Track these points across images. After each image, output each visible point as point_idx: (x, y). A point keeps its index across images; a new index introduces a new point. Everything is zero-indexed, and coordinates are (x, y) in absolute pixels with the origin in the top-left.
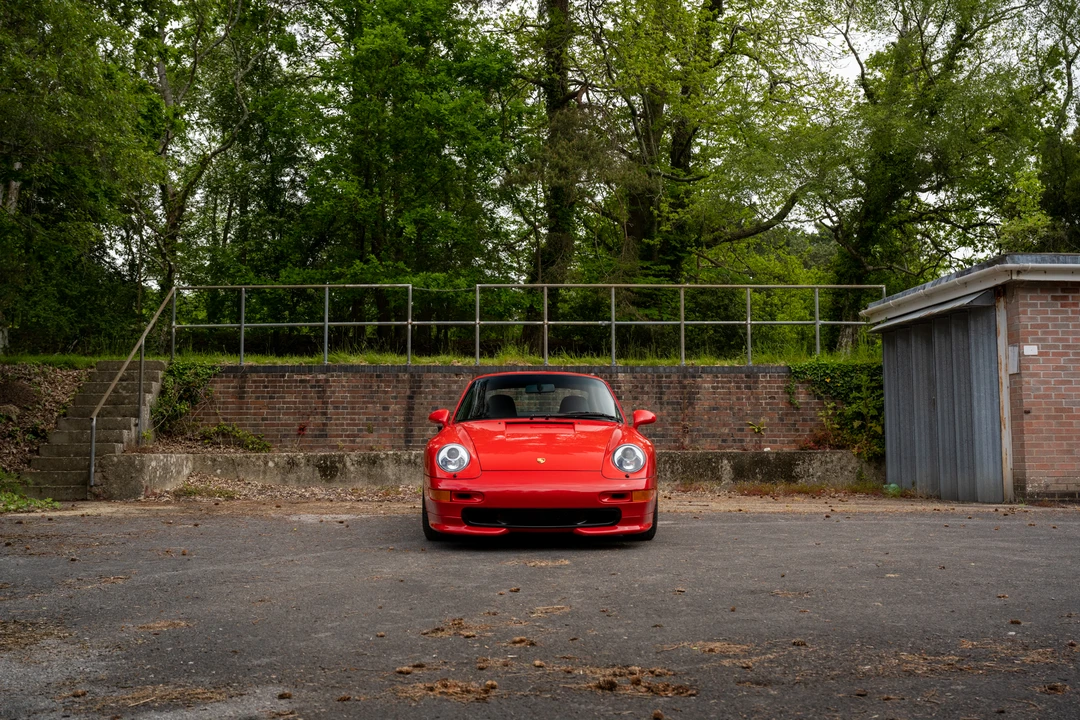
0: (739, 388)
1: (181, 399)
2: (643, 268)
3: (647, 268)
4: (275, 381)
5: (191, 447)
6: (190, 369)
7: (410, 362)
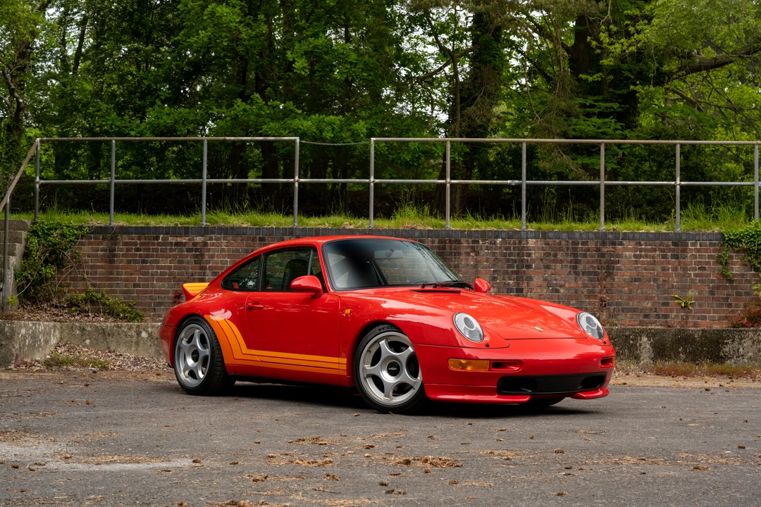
0: (664, 257)
1: (46, 262)
4: (148, 244)
6: (56, 229)
7: (296, 224)
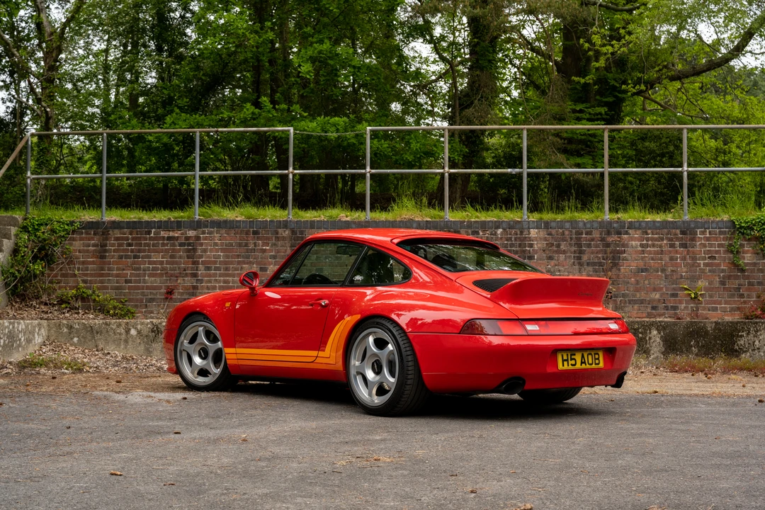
0: (672, 246)
2: (574, 111)
3: (581, 111)
4: (140, 239)
5: (47, 313)
6: (47, 225)
7: (291, 217)
